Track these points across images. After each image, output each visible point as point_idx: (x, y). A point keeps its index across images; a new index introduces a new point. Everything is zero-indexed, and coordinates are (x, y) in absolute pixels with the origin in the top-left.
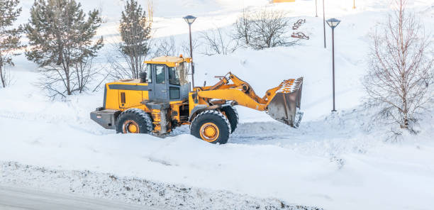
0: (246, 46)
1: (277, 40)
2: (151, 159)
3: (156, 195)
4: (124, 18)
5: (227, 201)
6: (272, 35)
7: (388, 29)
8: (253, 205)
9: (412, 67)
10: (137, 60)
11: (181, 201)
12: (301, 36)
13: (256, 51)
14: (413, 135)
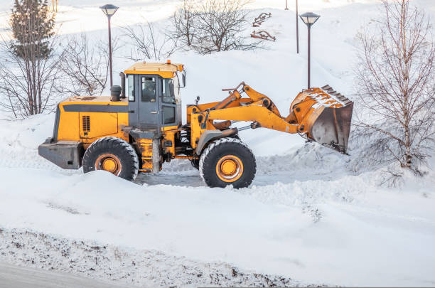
0: (187, 47)
1: (230, 41)
2: (51, 205)
3: (57, 255)
4: (18, 6)
5: (156, 265)
6: (223, 34)
7: (386, 29)
8: (193, 271)
9: (417, 82)
10: (34, 65)
11: (92, 265)
12: (264, 36)
13: (201, 56)
14: (418, 178)
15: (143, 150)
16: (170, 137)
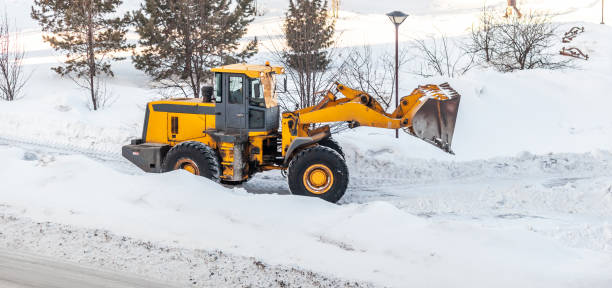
0: (485, 64)
1: (536, 58)
4: (293, 9)
6: (528, 49)
12: (575, 54)
13: (501, 74)
15: (225, 155)
16: (258, 143)
